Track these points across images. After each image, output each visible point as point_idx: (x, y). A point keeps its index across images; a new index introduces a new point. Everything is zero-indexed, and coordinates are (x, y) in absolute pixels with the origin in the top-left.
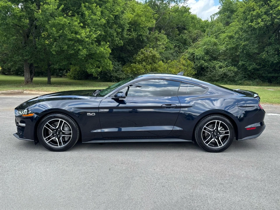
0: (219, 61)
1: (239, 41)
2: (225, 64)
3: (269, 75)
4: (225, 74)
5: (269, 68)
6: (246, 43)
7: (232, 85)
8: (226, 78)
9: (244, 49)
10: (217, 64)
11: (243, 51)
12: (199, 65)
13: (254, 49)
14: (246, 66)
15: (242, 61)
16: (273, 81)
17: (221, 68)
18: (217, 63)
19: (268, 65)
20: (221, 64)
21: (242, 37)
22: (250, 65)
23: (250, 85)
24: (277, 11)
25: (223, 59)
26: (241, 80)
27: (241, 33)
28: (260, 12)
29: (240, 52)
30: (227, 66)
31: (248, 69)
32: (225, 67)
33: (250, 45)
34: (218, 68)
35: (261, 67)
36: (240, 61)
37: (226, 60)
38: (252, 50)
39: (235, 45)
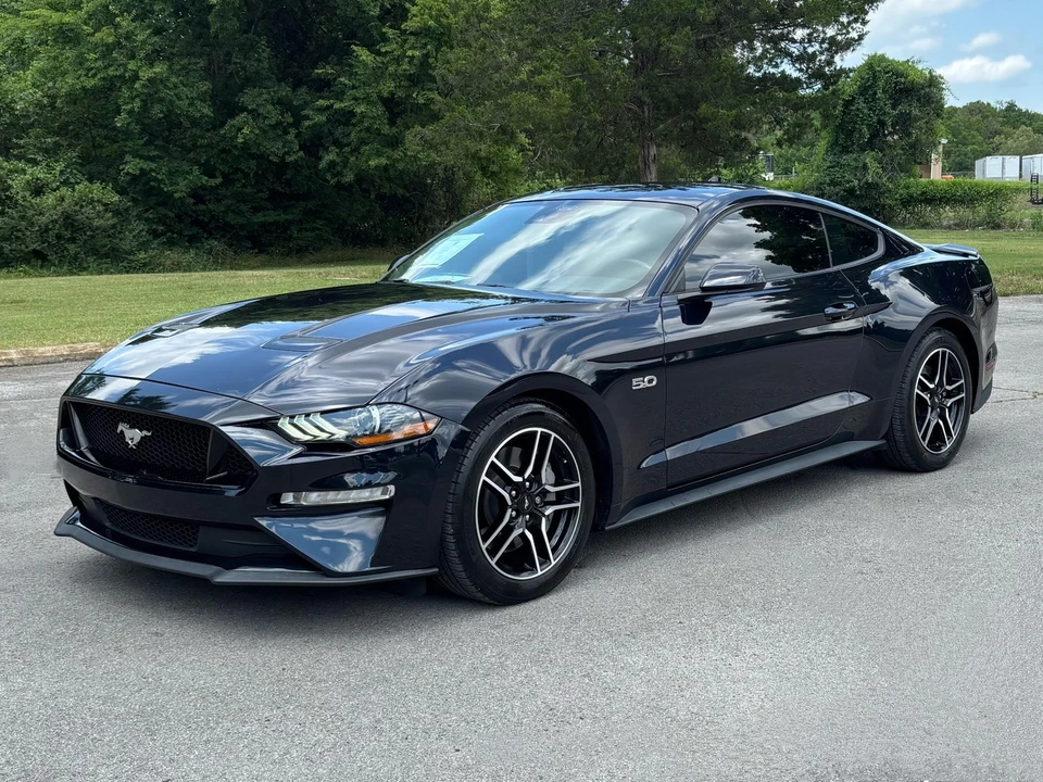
0: (19, 158)
1: (122, 60)
2: (57, 172)
3: (259, 218)
4: (68, 220)
5: (249, 190)
6: (160, 69)
7: (107, 272)
8: (73, 240)
9: (148, 100)
11: (145, 108)
13: (191, 96)
14: (156, 179)
15: (136, 155)
16: (271, 245)
17: (38, 190)
18: (10, 171)
20: (39, 172)
22: (173, 174)
23: (189, 269)
25: (40, 149)
26: (144, 246)
27: (125, 22)
29: (130, 113)
30: (66, 183)
31: (171, 195)
32: (58, 188)
33: (174, 79)
34: (27, 194)
35: (219, 180)
36: (128, 158)
37: (51, 152)
38: (187, 102)
39: (94, 76)
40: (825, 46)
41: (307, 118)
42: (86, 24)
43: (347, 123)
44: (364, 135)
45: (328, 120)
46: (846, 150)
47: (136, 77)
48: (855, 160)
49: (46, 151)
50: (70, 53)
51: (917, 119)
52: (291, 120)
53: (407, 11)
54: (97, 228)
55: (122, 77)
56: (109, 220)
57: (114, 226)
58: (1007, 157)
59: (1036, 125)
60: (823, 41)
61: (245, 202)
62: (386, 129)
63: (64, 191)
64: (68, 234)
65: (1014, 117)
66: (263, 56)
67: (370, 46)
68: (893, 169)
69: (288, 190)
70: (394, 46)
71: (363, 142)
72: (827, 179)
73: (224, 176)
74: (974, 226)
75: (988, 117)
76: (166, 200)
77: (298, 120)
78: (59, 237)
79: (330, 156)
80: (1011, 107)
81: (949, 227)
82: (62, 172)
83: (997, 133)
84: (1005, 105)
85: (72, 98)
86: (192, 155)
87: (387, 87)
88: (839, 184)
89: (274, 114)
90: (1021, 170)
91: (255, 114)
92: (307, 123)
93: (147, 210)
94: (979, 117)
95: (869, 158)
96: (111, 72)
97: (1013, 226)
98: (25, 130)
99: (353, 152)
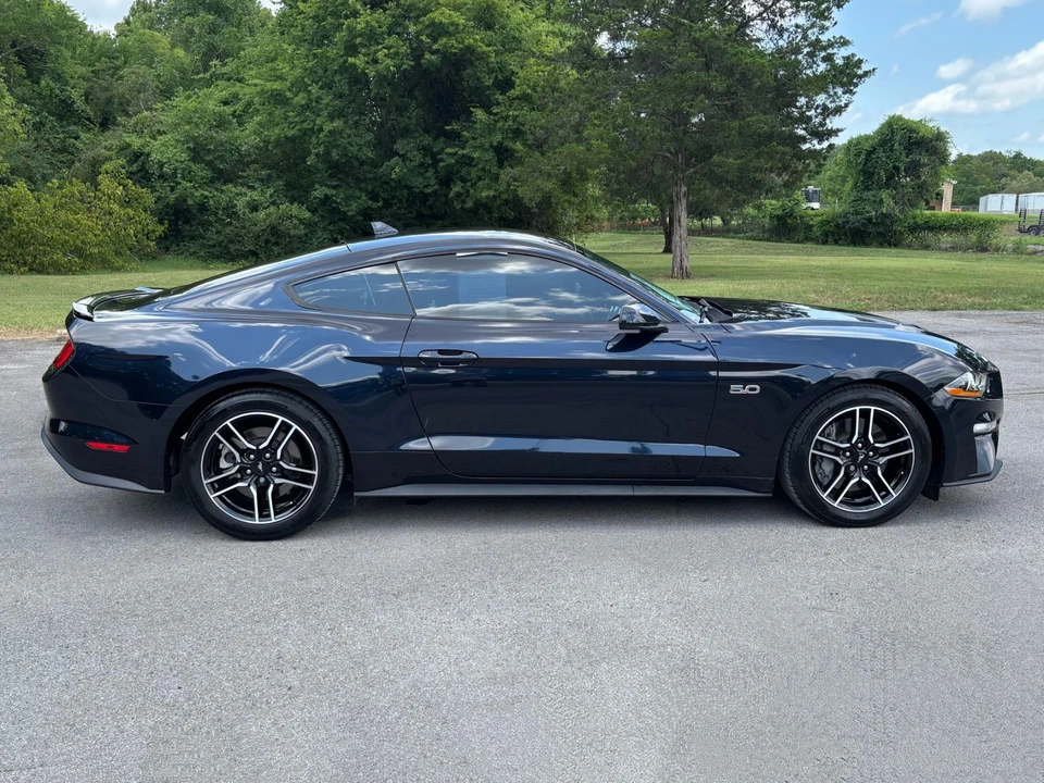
0: (243, 185)
1: (312, 117)
2: (268, 196)
4: (274, 230)
6: (338, 124)
8: (277, 244)
9: (329, 146)
10: (241, 197)
11: (327, 153)
12: (172, 197)
13: (361, 144)
14: (335, 202)
15: (323, 184)
17: (254, 208)
18: (237, 194)
19: (401, 201)
20: (255, 195)
21: (320, 103)
22: (348, 198)
24: (427, 26)
25: (258, 179)
27: (314, 89)
28: (374, 23)
29: (317, 155)
30: (273, 203)
31: (345, 213)
32: (268, 206)
33: (348, 131)
34: (247, 210)
35: (380, 204)
36: (317, 186)
37: (266, 181)
38: (357, 148)
39: (293, 128)
40: (819, 111)
41: (442, 160)
42: (290, 91)
43: (470, 165)
44: (480, 173)
45: (457, 162)
46: (867, 188)
47: (321, 130)
48: (874, 196)
49: (262, 181)
50: (279, 112)
51: (924, 165)
52: (430, 162)
53: (514, 83)
54: (294, 236)
55: (312, 129)
56: (302, 231)
57: (306, 235)
58: (1006, 195)
59: (1036, 170)
60: (817, 108)
61: (399, 220)
62: (494, 170)
63: (272, 209)
64: (273, 240)
65: (1020, 163)
66: (414, 114)
67: (487, 108)
68: (904, 204)
69: (430, 212)
70: (503, 108)
71: (479, 179)
72: (851, 210)
73: (384, 200)
74: (965, 249)
75: (997, 163)
76: (344, 217)
77: (436, 162)
78: (267, 242)
79: (457, 188)
80: (1018, 155)
81: (946, 250)
82: (271, 196)
83: (1004, 175)
84: (1014, 154)
85: (278, 143)
86: (363, 185)
87: (496, 138)
88: (862, 213)
89: (418, 158)
90: (1017, 204)
91: (403, 157)
92: (441, 164)
93: (330, 224)
94: (991, 163)
95: (884, 195)
96: (305, 125)
97: (997, 250)
98: (247, 165)
99: (472, 186)
